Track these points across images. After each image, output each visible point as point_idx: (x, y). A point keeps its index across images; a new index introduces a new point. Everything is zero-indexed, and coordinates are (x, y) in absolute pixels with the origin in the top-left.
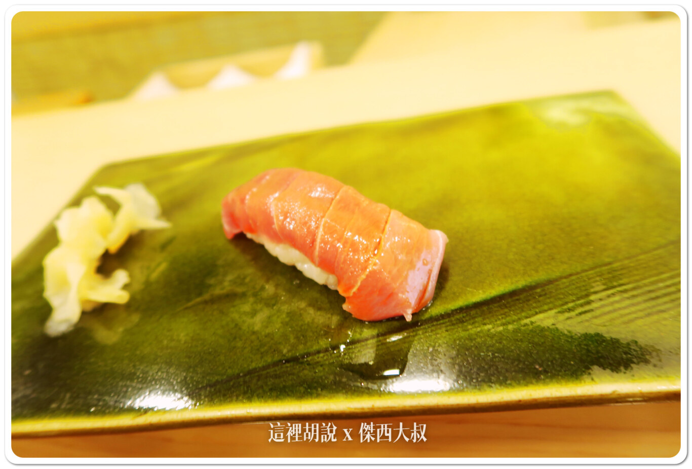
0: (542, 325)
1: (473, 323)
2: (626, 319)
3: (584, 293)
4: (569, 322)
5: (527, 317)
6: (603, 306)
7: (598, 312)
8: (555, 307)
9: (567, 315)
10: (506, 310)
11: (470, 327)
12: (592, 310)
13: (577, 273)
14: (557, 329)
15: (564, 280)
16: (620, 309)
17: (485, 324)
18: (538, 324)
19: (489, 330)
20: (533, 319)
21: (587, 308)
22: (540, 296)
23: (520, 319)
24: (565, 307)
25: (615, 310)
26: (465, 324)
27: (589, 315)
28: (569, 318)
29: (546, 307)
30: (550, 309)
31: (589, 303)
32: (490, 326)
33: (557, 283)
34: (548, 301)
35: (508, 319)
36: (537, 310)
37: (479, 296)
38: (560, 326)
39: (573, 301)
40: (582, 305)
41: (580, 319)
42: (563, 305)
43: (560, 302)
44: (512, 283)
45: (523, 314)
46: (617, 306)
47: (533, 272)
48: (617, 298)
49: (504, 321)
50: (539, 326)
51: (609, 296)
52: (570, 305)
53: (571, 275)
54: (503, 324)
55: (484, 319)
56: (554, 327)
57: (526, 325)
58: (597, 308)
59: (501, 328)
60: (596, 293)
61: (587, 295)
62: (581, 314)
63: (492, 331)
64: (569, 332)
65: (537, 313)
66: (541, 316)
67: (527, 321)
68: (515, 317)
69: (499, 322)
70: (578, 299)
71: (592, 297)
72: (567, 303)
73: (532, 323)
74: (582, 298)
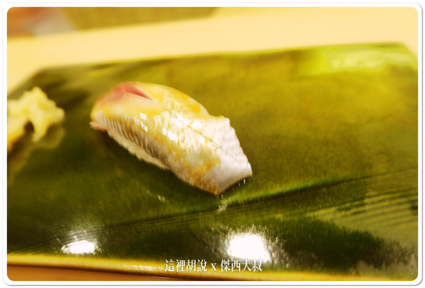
0: (322, 220)
2: (392, 222)
3: (360, 196)
4: (344, 219)
6: (374, 209)
7: (369, 214)
9: (343, 213)
10: (296, 203)
12: (364, 212)
13: (356, 179)
14: (334, 225)
16: (388, 213)
17: (277, 213)
18: (319, 218)
20: (316, 213)
21: (361, 209)
23: (305, 212)
24: (343, 206)
25: (383, 214)
27: (361, 216)
28: (345, 216)
30: (331, 206)
31: (363, 205)
34: (330, 199)
35: (296, 211)
36: (320, 206)
37: (277, 189)
38: (337, 222)
40: (357, 206)
41: (353, 218)
42: (341, 204)
43: (340, 202)
45: (309, 208)
46: (386, 210)
48: (386, 203)
49: (292, 212)
50: (319, 220)
51: (380, 201)
52: (348, 205)
53: (351, 180)
54: (292, 215)
55: (277, 209)
56: (331, 222)
58: (369, 210)
60: (370, 197)
61: (363, 198)
62: (355, 213)
63: (282, 219)
64: (343, 228)
67: (311, 214)
68: (302, 210)
69: (288, 213)
70: (354, 201)
71: (366, 201)
72: (344, 203)
74: (358, 200)
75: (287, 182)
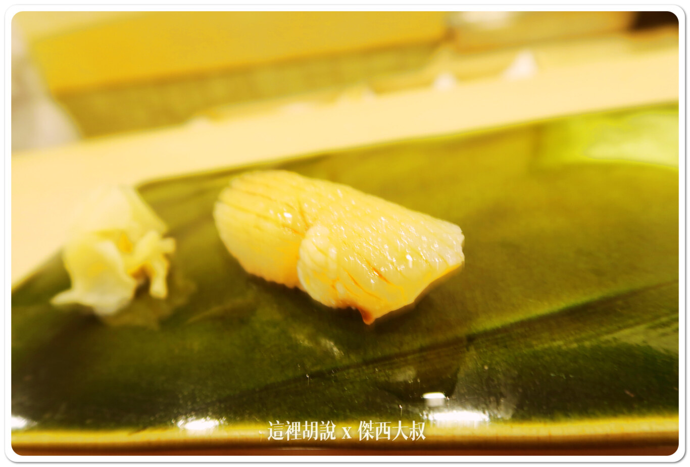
4: (664, 339)
5: (607, 333)
8: (643, 322)
9: (661, 331)
10: (580, 324)
11: (534, 343)
14: (650, 348)
15: (653, 291)
17: (554, 340)
18: (623, 340)
19: (560, 347)
20: (617, 335)
22: (623, 309)
23: (599, 335)
28: (664, 335)
29: (632, 322)
30: (638, 324)
32: (561, 343)
33: (644, 294)
34: (634, 314)
36: (620, 325)
37: (545, 308)
42: (654, 319)
43: (650, 316)
45: (603, 329)
49: (578, 336)
50: (623, 343)
54: (578, 340)
56: (644, 344)
57: (608, 341)
63: (564, 348)
65: (620, 329)
66: (626, 332)
68: (592, 333)
69: (571, 338)
72: (658, 317)
73: (615, 339)
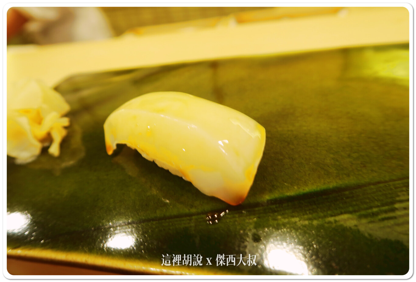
0: (345, 225)
1: (283, 214)
3: (389, 200)
4: (370, 225)
5: (332, 216)
7: (401, 220)
9: (370, 219)
10: (315, 207)
11: (279, 217)
13: (386, 182)
14: (359, 231)
15: (372, 187)
17: (293, 217)
18: (342, 223)
19: (296, 222)
20: (338, 218)
21: (389, 215)
22: (348, 198)
23: (325, 217)
24: (370, 211)
26: (276, 214)
28: (371, 222)
29: (351, 209)
31: (392, 210)
32: (297, 220)
33: (365, 188)
34: (354, 203)
35: (314, 215)
36: (343, 211)
38: (362, 229)
39: (378, 206)
40: (386, 212)
41: (382, 224)
42: (367, 209)
43: (365, 206)
44: (324, 184)
45: (329, 212)
47: (345, 176)
49: (310, 216)
50: (341, 225)
52: (375, 210)
53: (379, 183)
54: (309, 219)
55: (293, 212)
56: (356, 228)
57: (330, 222)
58: (401, 216)
59: (307, 222)
60: (401, 202)
61: (393, 203)
62: (383, 219)
64: (370, 235)
65: (342, 213)
66: (345, 216)
67: (332, 219)
68: (322, 214)
69: (306, 217)
70: (383, 205)
71: (397, 206)
72: (371, 208)
73: (336, 222)
74: (386, 204)
75: (305, 183)
